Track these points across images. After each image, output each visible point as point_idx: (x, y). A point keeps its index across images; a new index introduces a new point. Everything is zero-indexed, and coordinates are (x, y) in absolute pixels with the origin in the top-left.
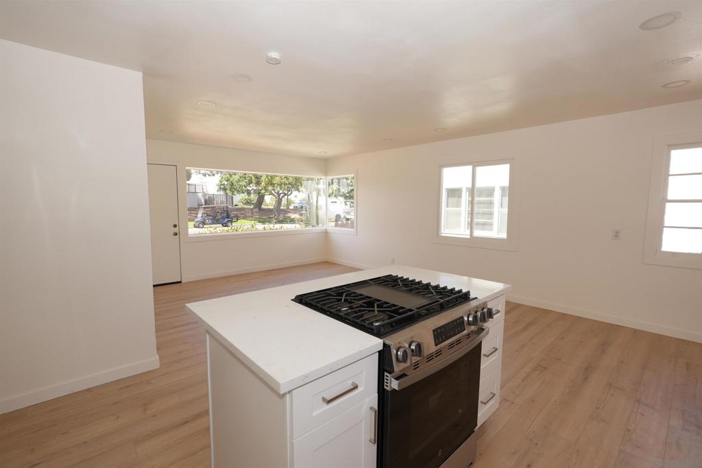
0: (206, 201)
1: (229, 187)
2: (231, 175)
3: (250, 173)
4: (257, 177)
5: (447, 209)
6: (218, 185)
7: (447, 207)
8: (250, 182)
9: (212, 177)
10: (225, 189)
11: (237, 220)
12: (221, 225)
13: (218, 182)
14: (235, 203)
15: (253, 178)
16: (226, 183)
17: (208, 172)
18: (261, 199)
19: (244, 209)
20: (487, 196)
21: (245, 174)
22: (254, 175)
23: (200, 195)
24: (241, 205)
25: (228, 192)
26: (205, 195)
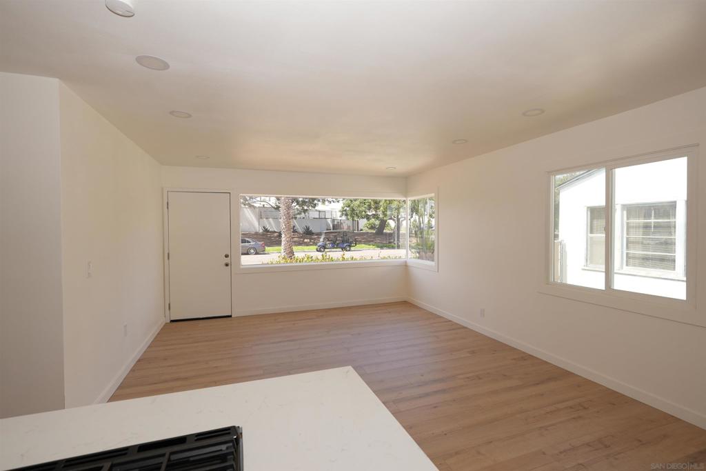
0: (334, 226)
1: (351, 212)
2: (351, 201)
3: (370, 198)
4: (376, 202)
5: (592, 235)
6: (340, 211)
7: (591, 232)
8: (370, 208)
9: (337, 203)
10: (346, 215)
11: (356, 244)
12: (341, 250)
13: (340, 208)
14: (360, 227)
15: (372, 203)
16: (348, 209)
17: (334, 200)
18: (383, 224)
19: (368, 233)
20: (645, 217)
21: (365, 200)
22: (373, 200)
23: (329, 221)
24: (366, 230)
25: (349, 217)
26: (333, 220)
